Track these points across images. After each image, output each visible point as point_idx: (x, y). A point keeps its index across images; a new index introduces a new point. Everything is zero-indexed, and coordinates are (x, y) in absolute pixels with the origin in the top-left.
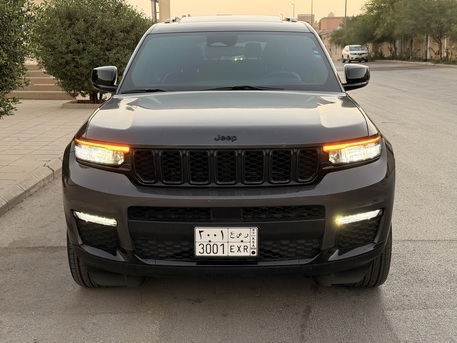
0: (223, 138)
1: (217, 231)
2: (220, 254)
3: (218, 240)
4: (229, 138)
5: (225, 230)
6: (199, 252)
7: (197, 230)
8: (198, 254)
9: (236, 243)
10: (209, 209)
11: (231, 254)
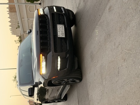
0: (38, 33)
1: (58, 32)
2: (64, 32)
3: (61, 32)
4: (37, 32)
5: (58, 31)
6: (64, 36)
7: (59, 36)
8: (64, 37)
9: (61, 29)
10: (54, 35)
11: (64, 30)
